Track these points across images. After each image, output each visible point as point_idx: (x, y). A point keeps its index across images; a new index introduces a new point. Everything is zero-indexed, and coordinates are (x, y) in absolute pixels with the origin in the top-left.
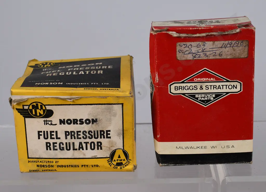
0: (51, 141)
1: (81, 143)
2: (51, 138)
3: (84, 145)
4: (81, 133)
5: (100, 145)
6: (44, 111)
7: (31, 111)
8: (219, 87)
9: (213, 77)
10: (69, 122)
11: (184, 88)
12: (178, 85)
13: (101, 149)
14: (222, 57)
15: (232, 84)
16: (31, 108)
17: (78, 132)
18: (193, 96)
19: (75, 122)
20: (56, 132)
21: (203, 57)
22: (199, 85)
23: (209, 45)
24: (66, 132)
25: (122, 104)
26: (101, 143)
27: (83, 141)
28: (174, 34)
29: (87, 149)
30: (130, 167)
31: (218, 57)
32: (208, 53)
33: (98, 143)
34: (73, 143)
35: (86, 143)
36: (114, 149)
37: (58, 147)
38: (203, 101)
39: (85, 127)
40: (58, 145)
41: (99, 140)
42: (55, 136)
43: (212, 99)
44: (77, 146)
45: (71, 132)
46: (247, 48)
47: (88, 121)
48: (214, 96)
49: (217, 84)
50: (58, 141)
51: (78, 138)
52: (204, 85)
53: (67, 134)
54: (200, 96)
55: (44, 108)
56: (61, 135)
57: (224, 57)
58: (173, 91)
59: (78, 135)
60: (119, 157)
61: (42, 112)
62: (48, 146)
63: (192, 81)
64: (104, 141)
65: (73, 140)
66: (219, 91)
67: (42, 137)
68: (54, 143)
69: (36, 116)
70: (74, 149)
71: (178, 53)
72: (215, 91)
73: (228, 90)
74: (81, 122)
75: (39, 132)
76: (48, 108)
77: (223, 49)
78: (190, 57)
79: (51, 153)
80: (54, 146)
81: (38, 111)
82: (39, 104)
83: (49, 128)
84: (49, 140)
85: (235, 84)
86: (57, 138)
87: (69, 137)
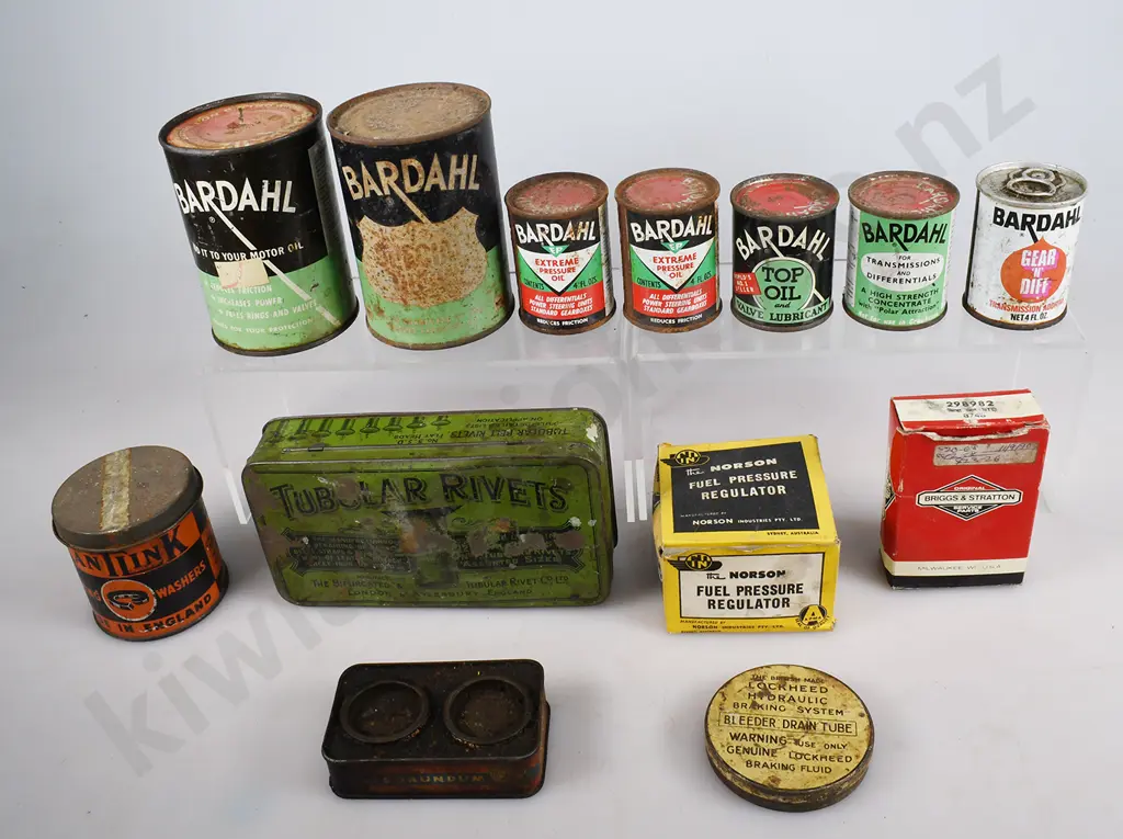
0: (717, 599)
1: (759, 600)
2: (716, 594)
3: (764, 603)
4: (761, 589)
5: (786, 602)
6: (708, 563)
7: (690, 563)
8: (990, 497)
9: (982, 485)
10: (744, 575)
11: (939, 498)
12: (930, 495)
13: (788, 606)
14: (999, 462)
15: (1008, 493)
16: (689, 559)
17: (755, 587)
18: (951, 508)
19: (753, 575)
20: (725, 588)
21: (971, 462)
22: (960, 495)
23: (981, 448)
24: (738, 588)
25: (824, 553)
26: (788, 600)
27: (762, 597)
28: (934, 436)
29: (767, 607)
30: (827, 625)
31: (992, 462)
32: (978, 458)
33: (784, 599)
34: (748, 601)
35: (767, 600)
36: (806, 605)
37: (725, 605)
38: (964, 514)
39: (767, 581)
40: (725, 603)
41: (786, 595)
42: (722, 593)
43: (977, 511)
44: (753, 604)
45: (746, 587)
46: (1035, 451)
47: (771, 574)
48: (980, 507)
49: (987, 494)
50: (727, 598)
51: (755, 594)
52: (967, 495)
53: (739, 590)
54: (960, 507)
55: (708, 559)
56: (732, 591)
57: (1001, 462)
58: (922, 501)
59: (755, 590)
60: (813, 614)
61: (705, 564)
62: (711, 604)
63: (951, 490)
64: (793, 597)
65: (748, 597)
66: (989, 501)
67: (702, 594)
68: (719, 601)
69: (696, 568)
70: (748, 607)
71: (935, 457)
72: (983, 501)
73: (1001, 501)
74: (762, 575)
75: (699, 588)
76: (714, 559)
77: (1002, 453)
78: (953, 462)
79: (716, 613)
80: (720, 605)
81: (700, 563)
82: (702, 556)
83: (713, 583)
84: (713, 597)
85: (1012, 493)
86: (725, 594)
87: (742, 593)
